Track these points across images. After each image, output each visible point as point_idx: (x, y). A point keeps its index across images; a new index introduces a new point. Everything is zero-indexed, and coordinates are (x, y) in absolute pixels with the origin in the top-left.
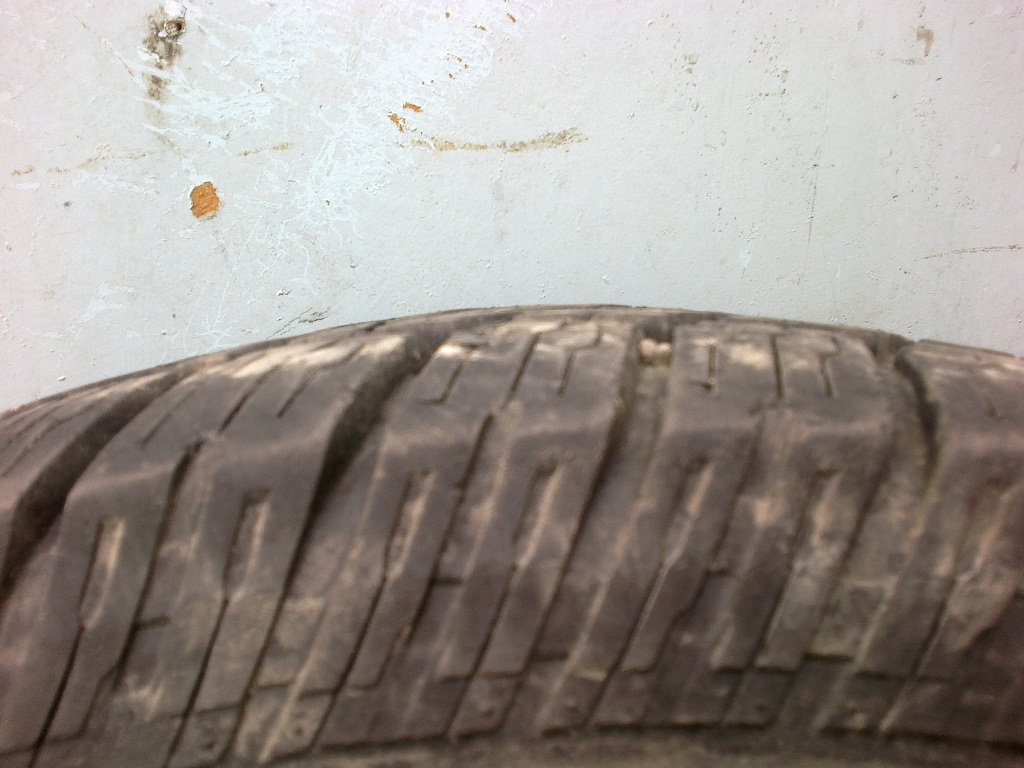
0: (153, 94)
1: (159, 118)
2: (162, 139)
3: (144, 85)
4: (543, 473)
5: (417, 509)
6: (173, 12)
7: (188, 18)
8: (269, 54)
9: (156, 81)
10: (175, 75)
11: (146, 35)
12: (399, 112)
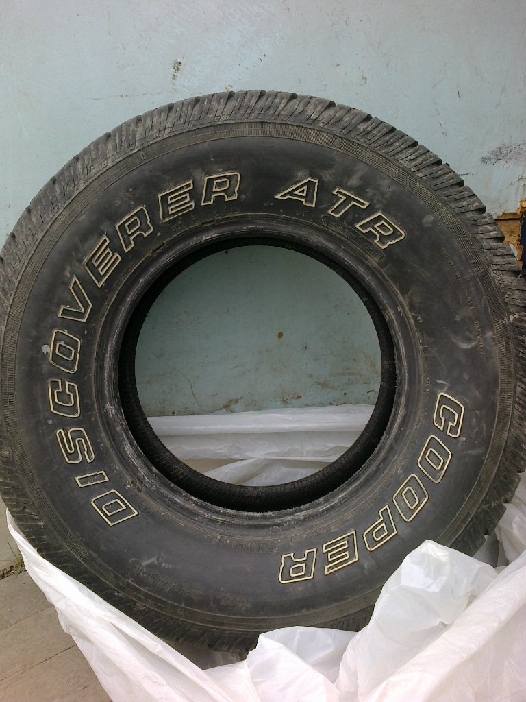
0: (174, 79)
1: (174, 84)
2: (174, 89)
3: (172, 76)
4: (253, 96)
5: (239, 99)
6: (179, 61)
7: (182, 62)
8: (199, 71)
9: (174, 76)
10: (178, 75)
11: (173, 65)
12: (227, 87)
